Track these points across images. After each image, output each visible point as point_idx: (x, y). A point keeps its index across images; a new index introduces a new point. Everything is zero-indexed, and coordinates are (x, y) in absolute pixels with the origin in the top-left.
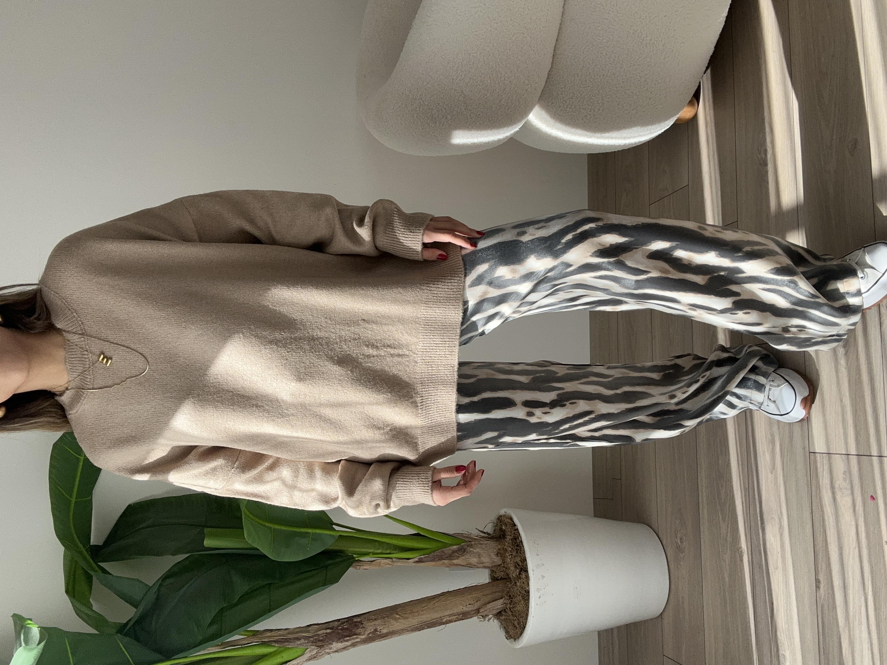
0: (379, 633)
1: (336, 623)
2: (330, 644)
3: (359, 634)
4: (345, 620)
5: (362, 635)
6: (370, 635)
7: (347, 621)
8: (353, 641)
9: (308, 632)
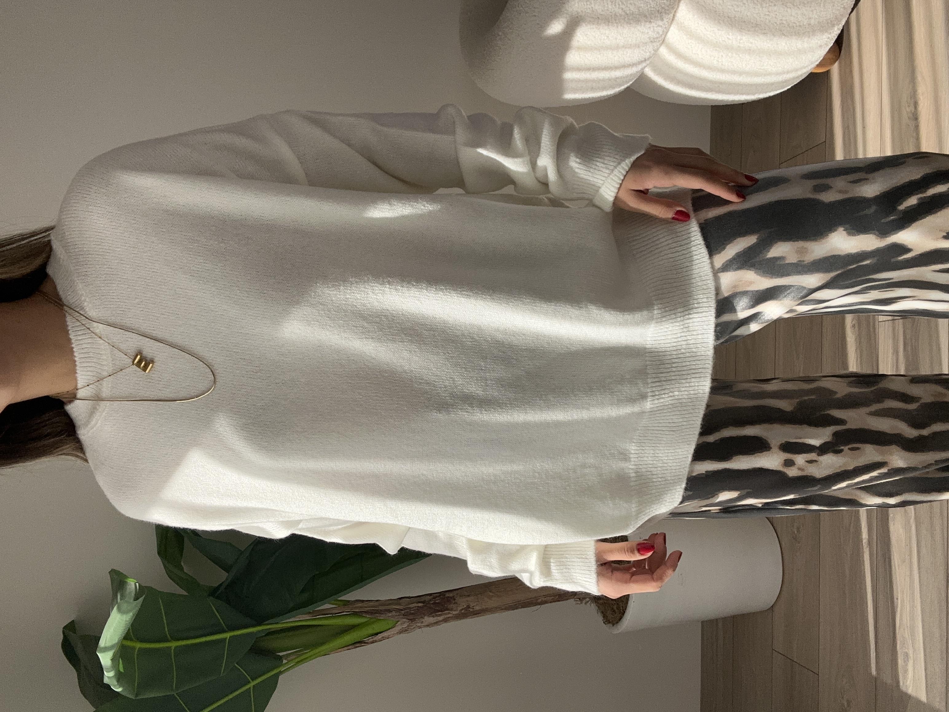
0: (471, 610)
1: (429, 597)
2: (422, 617)
3: (452, 610)
4: (438, 595)
5: (455, 611)
6: (463, 611)
7: (439, 596)
8: (446, 616)
9: (400, 604)
